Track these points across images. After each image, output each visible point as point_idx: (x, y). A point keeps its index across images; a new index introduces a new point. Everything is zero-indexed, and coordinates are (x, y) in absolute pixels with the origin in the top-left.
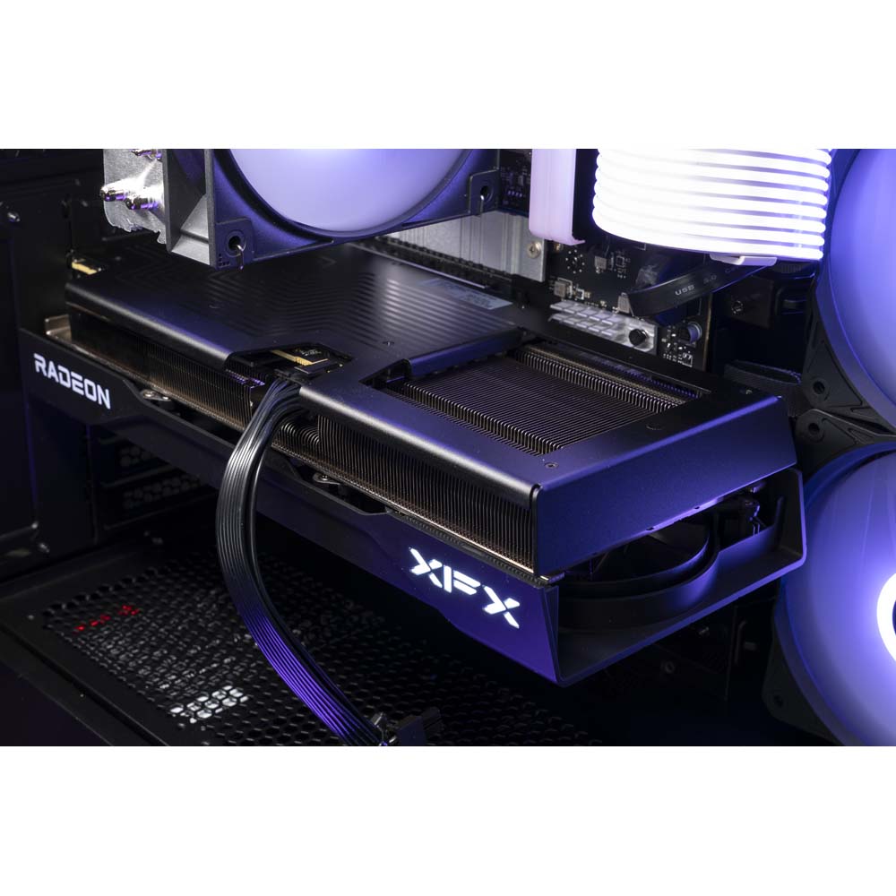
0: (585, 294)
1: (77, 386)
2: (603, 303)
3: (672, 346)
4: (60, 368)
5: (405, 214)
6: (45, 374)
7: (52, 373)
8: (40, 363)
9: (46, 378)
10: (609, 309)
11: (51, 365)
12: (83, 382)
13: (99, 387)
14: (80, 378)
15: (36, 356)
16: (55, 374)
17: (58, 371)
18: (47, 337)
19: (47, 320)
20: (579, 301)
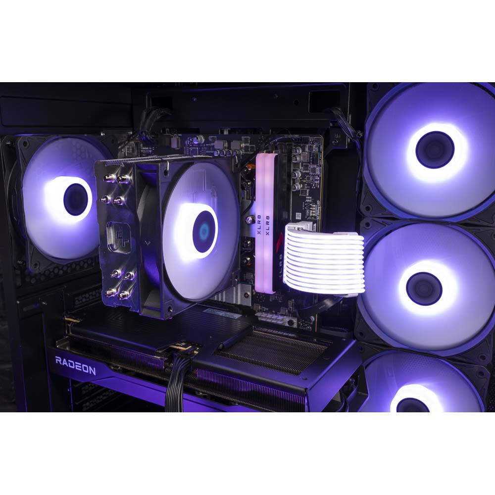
0: (265, 309)
1: (78, 367)
2: (274, 312)
3: (303, 325)
4: (69, 361)
5: (215, 289)
6: (61, 364)
7: (65, 363)
8: (58, 359)
9: (62, 365)
10: (276, 314)
11: (65, 360)
12: (81, 366)
13: (90, 367)
14: (80, 364)
15: (56, 357)
16: (66, 364)
17: (68, 362)
18: (57, 348)
19: (57, 342)
20: (264, 311)
